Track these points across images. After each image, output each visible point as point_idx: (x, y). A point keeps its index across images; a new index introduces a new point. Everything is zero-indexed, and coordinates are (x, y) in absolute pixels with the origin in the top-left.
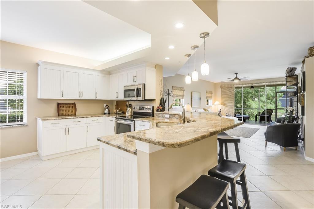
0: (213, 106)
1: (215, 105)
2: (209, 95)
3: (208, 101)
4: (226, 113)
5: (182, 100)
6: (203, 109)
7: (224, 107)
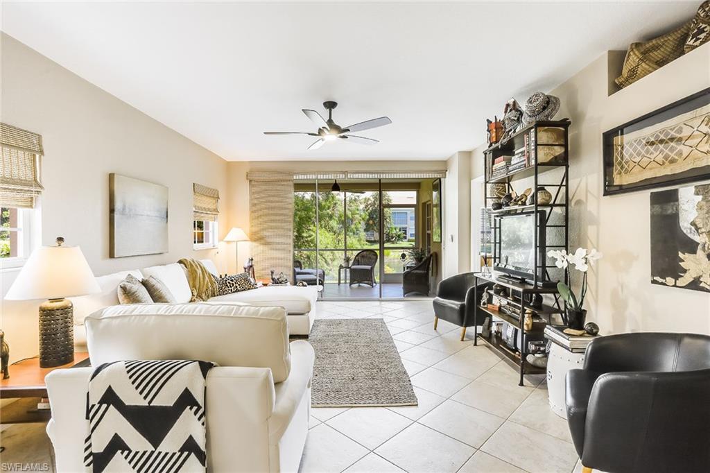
0: (221, 246)
1: (228, 242)
2: (207, 203)
3: (200, 225)
4: (272, 273)
5: (21, 212)
6: (180, 262)
7: (261, 248)
